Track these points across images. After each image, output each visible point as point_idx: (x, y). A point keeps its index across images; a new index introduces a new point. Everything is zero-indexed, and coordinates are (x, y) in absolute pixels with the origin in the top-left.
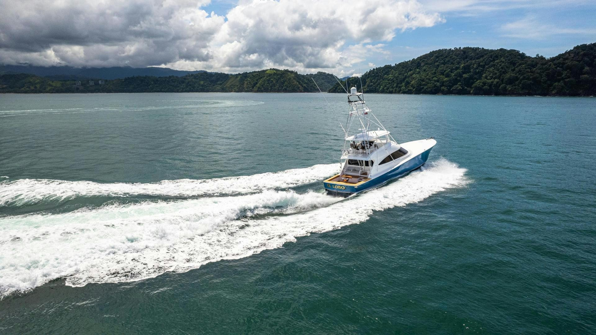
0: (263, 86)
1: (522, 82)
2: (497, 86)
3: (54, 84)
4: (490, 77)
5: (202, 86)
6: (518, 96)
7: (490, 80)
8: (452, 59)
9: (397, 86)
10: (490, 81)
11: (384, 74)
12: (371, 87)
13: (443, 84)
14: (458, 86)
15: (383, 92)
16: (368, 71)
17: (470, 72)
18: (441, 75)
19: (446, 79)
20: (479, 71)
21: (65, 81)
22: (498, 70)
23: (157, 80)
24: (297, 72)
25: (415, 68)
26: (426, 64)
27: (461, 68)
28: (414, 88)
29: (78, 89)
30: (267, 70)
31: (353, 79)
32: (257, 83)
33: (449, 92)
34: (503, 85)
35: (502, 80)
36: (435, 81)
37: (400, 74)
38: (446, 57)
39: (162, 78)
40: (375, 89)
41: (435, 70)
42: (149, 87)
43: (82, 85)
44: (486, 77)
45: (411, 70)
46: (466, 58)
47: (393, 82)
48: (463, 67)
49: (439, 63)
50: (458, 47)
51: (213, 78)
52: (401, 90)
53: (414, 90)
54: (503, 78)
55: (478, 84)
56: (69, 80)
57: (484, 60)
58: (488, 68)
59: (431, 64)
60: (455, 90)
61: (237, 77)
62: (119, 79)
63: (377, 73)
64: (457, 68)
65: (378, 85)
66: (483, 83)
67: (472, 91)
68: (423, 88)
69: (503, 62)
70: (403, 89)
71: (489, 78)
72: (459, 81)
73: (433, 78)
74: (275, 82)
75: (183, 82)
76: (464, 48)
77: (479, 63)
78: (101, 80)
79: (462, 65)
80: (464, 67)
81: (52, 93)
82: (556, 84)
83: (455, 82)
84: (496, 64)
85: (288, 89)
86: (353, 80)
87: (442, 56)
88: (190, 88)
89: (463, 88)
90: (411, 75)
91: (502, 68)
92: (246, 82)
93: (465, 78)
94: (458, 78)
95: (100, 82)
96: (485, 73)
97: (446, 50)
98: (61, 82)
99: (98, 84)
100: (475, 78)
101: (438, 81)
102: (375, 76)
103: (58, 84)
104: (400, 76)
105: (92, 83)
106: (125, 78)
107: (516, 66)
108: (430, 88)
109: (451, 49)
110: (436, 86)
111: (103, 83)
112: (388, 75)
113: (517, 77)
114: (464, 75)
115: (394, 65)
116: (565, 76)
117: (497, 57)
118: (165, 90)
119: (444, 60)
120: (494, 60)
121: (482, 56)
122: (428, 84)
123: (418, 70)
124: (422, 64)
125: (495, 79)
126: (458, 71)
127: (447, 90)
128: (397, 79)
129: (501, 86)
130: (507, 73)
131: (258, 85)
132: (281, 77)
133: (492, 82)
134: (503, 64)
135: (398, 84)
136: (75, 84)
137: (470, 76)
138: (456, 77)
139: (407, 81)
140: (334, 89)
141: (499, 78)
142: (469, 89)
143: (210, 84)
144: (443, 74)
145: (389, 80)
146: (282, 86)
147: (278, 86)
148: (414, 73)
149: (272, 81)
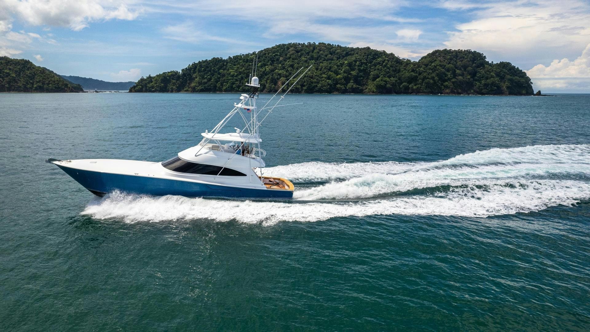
2: (396, 84)
11: (219, 69)
12: (206, 85)
13: (337, 82)
14: (352, 85)
17: (356, 69)
19: (337, 76)
27: (346, 65)
28: (303, 86)
35: (399, 79)
36: (325, 78)
40: (215, 86)
45: (265, 65)
53: (305, 88)
60: (350, 88)
66: (385, 81)
68: (316, 86)
72: (350, 79)
77: (361, 60)
82: (446, 83)
83: (347, 80)
85: (45, 86)
87: (301, 50)
90: (273, 71)
102: (205, 70)
108: (325, 86)
110: (331, 85)
112: (224, 70)
114: (352, 72)
116: (451, 77)
121: (347, 54)
122: (320, 81)
126: (344, 67)
127: (344, 88)
129: (402, 85)
133: (391, 81)
134: (390, 63)
138: (346, 74)
141: (395, 76)
144: (330, 71)
145: (233, 76)
146: (31, 81)
147: (23, 82)
148: (276, 69)
149: (8, 75)
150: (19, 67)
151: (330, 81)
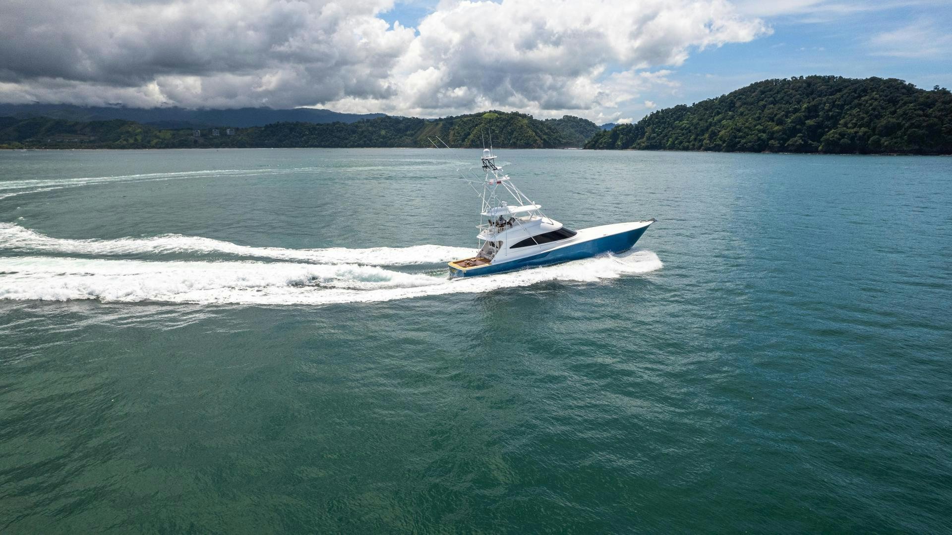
0: (478, 138)
1: (909, 132)
2: (866, 137)
3: (161, 135)
4: (852, 124)
5: (384, 137)
6: (902, 155)
7: (853, 128)
8: (788, 95)
9: (695, 139)
10: (852, 131)
11: (675, 120)
12: (653, 141)
13: (772, 136)
14: (797, 140)
15: (672, 148)
16: (649, 115)
17: (818, 116)
18: (769, 122)
19: (777, 128)
20: (832, 115)
21: (178, 130)
22: (867, 113)
23: (314, 129)
24: (532, 116)
25: (726, 111)
26: (745, 104)
27: (803, 110)
28: (724, 142)
29: (196, 142)
30: (485, 113)
31: (625, 127)
32: (469, 134)
33: (782, 149)
34: (875, 137)
35: (874, 129)
36: (760, 131)
37: (701, 120)
38: (778, 92)
39: (321, 125)
40: (660, 143)
41: (760, 114)
42: (303, 139)
43: (203, 135)
44: (845, 125)
45: (718, 113)
46: (812, 93)
47: (690, 132)
48: (805, 108)
49: (766, 101)
50: (798, 76)
51: (401, 126)
52: (702, 145)
53: (725, 145)
54: (876, 126)
55: (832, 135)
56: (182, 129)
57: (842, 96)
58: (848, 110)
59: (752, 104)
60: (793, 145)
61: (437, 124)
62: (256, 127)
63: (663, 118)
64: (796, 111)
65: (664, 137)
66: (840, 134)
67: (820, 148)
68: (739, 142)
69: (876, 100)
70: (706, 144)
71: (850, 125)
72: (800, 131)
73: (755, 126)
74: (497, 132)
75: (354, 132)
76: (809, 78)
77: (834, 102)
78: (229, 128)
79: (805, 106)
80: (808, 108)
81: (160, 148)
83: (793, 132)
84: (864, 103)
85: (518, 142)
86: (623, 129)
88: (365, 141)
89: (806, 142)
90: (720, 121)
91: (874, 109)
92: (452, 132)
93: (810, 127)
94: (798, 127)
95: (228, 131)
96: (844, 118)
97: (777, 81)
98: (171, 132)
99: (226, 134)
100: (827, 127)
101: (764, 131)
102: (659, 122)
103: (168, 135)
104: (700, 122)
105: (216, 133)
106: (266, 125)
107: (898, 106)
108: (750, 142)
109: (785, 79)
110: (762, 140)
111: (233, 133)
112: (681, 121)
113: (899, 124)
114: (807, 122)
115: (691, 105)
117: (865, 91)
118: (327, 144)
119: (774, 98)
120: (860, 97)
121: (840, 90)
122: (748, 135)
123: (730, 113)
124: (738, 104)
125: (860, 127)
126: (798, 114)
127: (779, 145)
128: (696, 128)
129: (871, 139)
130: (882, 116)
131: (471, 136)
132: (507, 123)
133: (856, 133)
134: (876, 103)
135: (698, 135)
136: (192, 135)
137: (818, 123)
138: (794, 125)
139: (712, 131)
140: (593, 143)
141: (868, 125)
142: (815, 144)
143: (395, 136)
144: (772, 120)
145: (682, 129)
146: (509, 137)
147: (502, 139)
148: (723, 119)
149: (494, 130)
150: (504, 123)
151: (764, 135)
